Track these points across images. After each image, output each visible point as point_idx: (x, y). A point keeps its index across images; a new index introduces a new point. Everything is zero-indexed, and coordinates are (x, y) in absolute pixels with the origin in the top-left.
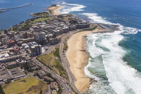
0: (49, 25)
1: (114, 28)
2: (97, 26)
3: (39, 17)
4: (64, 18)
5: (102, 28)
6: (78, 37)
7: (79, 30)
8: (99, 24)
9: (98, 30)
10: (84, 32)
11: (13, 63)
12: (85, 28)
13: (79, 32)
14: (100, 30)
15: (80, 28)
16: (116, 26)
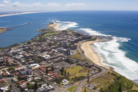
0: (60, 38)
1: (110, 39)
2: (96, 37)
3: (47, 32)
4: (68, 32)
5: (101, 38)
6: (87, 45)
7: (85, 40)
8: (97, 36)
9: (98, 40)
10: (88, 42)
11: (57, 60)
12: (89, 39)
13: (85, 41)
14: (100, 40)
15: (85, 39)
16: (110, 37)
